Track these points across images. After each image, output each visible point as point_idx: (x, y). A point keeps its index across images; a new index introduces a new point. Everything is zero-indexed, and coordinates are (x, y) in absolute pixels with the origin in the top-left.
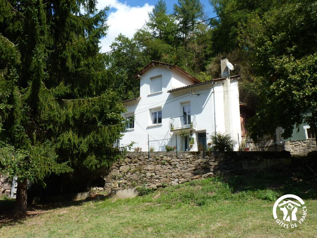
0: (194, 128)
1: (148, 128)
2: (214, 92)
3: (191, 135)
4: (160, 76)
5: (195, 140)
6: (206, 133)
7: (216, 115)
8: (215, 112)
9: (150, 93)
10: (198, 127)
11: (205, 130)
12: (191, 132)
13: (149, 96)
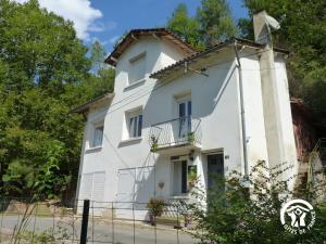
0: (198, 145)
1: (122, 145)
2: (239, 66)
3: (192, 159)
4: (143, 56)
5: (200, 172)
6: (222, 155)
7: (246, 114)
8: (242, 109)
9: (128, 85)
10: (205, 143)
11: (221, 150)
12: (192, 153)
13: (126, 89)
